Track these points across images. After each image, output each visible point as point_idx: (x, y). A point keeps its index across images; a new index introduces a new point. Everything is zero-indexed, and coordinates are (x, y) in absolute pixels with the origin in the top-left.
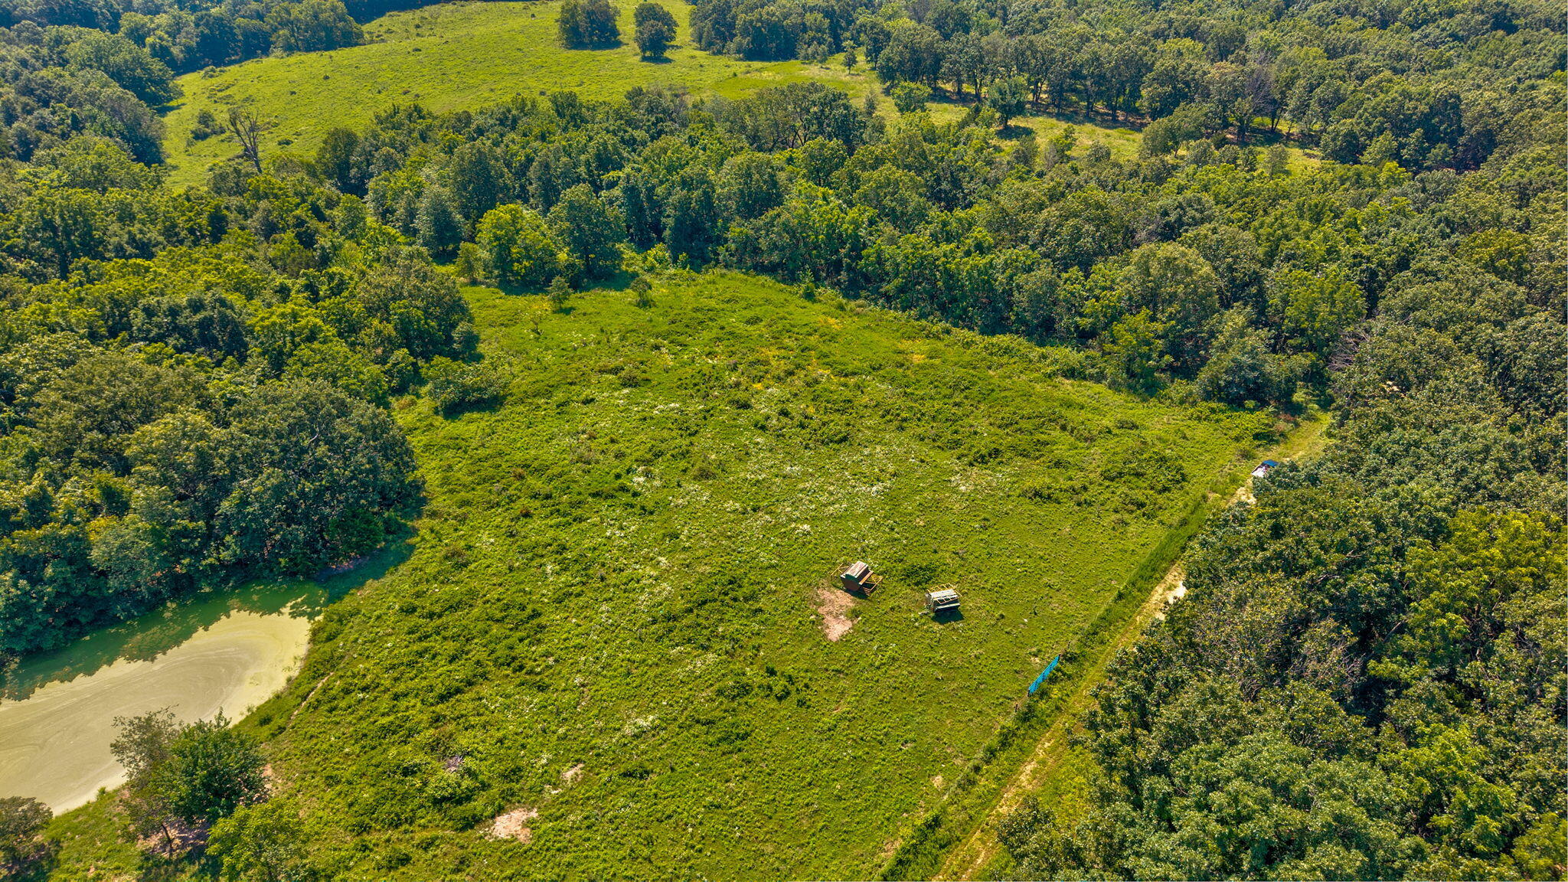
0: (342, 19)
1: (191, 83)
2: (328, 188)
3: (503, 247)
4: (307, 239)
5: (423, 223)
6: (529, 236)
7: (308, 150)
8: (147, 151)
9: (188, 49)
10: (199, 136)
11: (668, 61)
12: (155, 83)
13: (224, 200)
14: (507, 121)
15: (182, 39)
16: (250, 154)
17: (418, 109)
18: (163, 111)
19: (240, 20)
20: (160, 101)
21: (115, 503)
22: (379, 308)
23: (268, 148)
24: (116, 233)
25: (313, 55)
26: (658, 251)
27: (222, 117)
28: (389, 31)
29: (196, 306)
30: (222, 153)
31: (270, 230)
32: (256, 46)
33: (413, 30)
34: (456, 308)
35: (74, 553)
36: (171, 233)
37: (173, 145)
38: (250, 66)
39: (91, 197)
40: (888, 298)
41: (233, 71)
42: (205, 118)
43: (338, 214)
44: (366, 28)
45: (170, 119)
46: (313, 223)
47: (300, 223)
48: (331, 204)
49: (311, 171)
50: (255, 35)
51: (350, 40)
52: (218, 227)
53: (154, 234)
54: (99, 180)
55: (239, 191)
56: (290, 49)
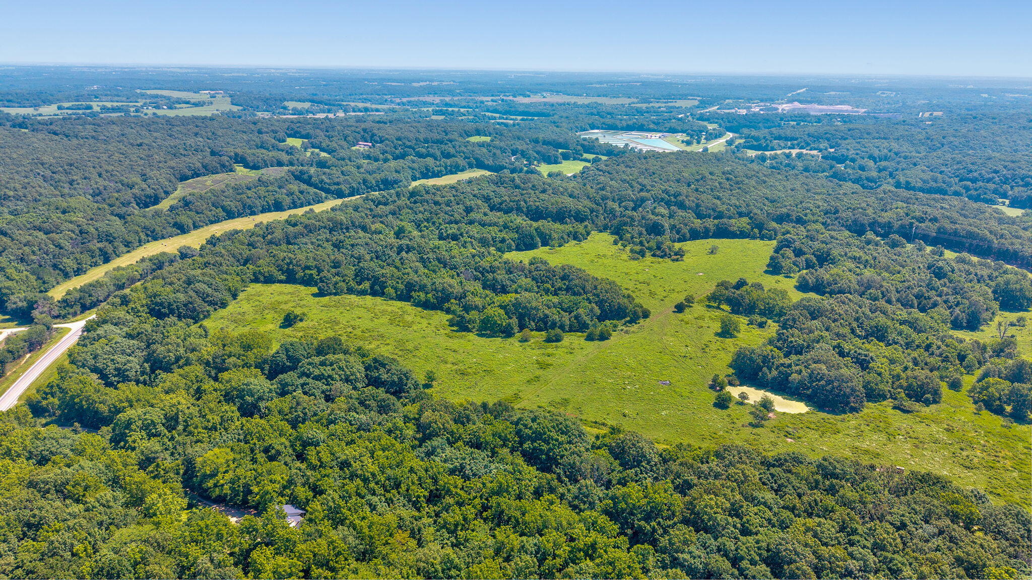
6: (992, 390)
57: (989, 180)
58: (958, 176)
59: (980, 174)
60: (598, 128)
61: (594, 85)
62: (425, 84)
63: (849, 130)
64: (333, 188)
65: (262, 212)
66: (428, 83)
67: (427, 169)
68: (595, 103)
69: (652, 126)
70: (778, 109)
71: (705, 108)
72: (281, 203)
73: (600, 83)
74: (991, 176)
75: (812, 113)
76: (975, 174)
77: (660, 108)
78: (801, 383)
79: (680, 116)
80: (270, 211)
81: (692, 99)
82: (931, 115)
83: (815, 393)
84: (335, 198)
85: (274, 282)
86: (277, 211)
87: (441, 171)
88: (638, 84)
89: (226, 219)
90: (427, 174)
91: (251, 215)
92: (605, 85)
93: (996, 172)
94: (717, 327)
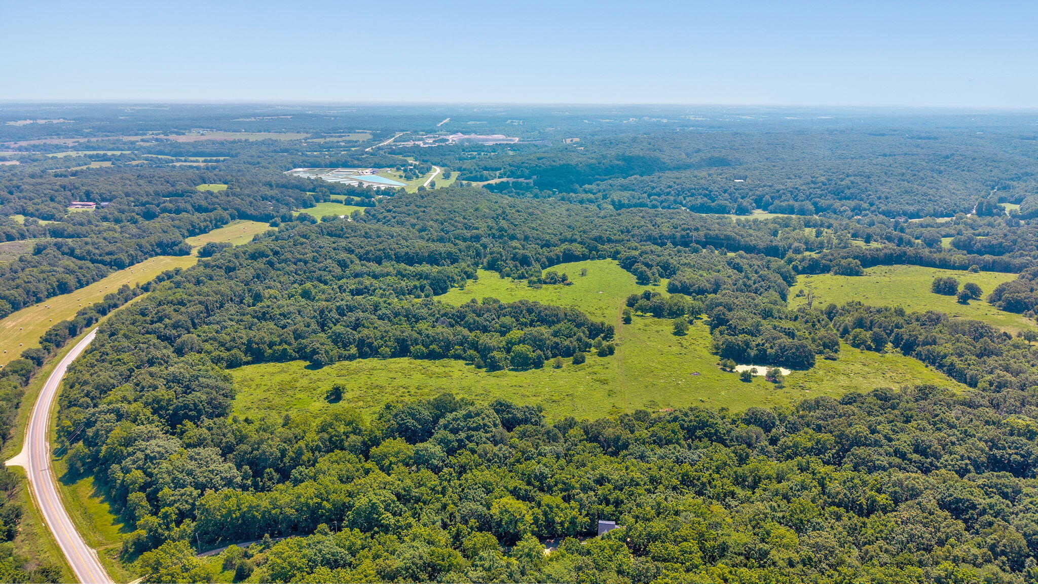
0: (858, 266)
1: (801, 278)
2: (825, 317)
3: (855, 338)
4: (814, 326)
5: (841, 329)
6: (862, 336)
7: (824, 307)
8: (784, 297)
9: (804, 267)
10: (798, 296)
11: (968, 304)
12: (791, 278)
13: (799, 314)
14: (879, 311)
15: (803, 264)
16: (810, 304)
17: (860, 303)
18: (790, 286)
19: (824, 261)
20: (790, 282)
21: (771, 348)
22: (821, 339)
23: (815, 304)
24: (776, 314)
25: (843, 277)
26: (898, 349)
27: (806, 292)
28: (874, 273)
29: (789, 329)
30: (802, 301)
31: (807, 322)
32: (826, 270)
33: (883, 274)
34: (837, 344)
35: (765, 351)
36: (786, 317)
37: (790, 298)
38: (821, 276)
39: (772, 306)
40: (944, 371)
41: (815, 277)
42: (801, 292)
43: (823, 322)
44: (866, 270)
45: (791, 289)
46: (817, 323)
47: (814, 322)
48: (823, 320)
49: (822, 312)
50: (826, 266)
51: (858, 274)
52: (796, 319)
53: (783, 317)
54: (775, 303)
55: (803, 312)
56: (836, 273)
57: (668, 194)
58: (645, 193)
59: (661, 190)
60: (300, 167)
61: (241, 120)
62: (25, 122)
63: (539, 159)
64: (107, 258)
65: (48, 297)
66: (29, 122)
67: (193, 226)
68: (270, 139)
69: (356, 162)
70: (448, 140)
71: (381, 141)
72: (66, 283)
73: (247, 116)
74: (668, 190)
75: (487, 144)
76: (658, 190)
77: (338, 142)
78: (777, 355)
79: (367, 150)
80: (55, 295)
81: (362, 133)
82: (572, 141)
83: (787, 360)
84: (116, 270)
85: (240, 365)
86: (63, 293)
87: (207, 226)
88: (289, 117)
89: (12, 312)
90: (193, 231)
91: (37, 302)
92: (253, 119)
93: (670, 187)
94: (671, 329)
